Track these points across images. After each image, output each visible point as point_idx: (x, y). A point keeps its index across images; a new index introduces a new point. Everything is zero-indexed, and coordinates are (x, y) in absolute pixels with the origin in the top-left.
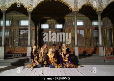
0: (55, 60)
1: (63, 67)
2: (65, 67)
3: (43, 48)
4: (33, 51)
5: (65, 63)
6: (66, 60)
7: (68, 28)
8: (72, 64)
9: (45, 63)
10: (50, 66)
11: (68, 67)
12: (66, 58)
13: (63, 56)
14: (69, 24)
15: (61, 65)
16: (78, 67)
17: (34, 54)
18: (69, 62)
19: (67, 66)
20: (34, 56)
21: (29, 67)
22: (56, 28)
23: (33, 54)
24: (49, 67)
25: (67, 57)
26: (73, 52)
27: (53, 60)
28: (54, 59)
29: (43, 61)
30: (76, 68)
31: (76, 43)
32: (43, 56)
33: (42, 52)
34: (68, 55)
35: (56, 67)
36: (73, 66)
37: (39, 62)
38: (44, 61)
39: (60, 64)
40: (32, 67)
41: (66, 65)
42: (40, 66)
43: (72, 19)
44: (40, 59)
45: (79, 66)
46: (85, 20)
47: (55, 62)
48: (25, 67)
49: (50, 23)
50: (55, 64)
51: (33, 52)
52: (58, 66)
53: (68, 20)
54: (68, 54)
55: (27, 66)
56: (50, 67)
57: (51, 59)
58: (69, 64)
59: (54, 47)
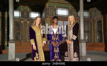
7: (49, 18)
14: (51, 12)
22: (31, 18)
31: (82, 37)
43: (55, 6)
46: (70, 9)
49: (22, 10)
53: (49, 7)
59: (56, 22)
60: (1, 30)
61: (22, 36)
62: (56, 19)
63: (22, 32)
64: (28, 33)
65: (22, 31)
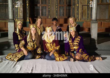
0: (56, 46)
1: (68, 60)
2: (73, 60)
3: (34, 26)
4: (18, 29)
5: (73, 52)
6: (74, 48)
8: (84, 55)
9: (39, 51)
10: (47, 57)
11: (78, 60)
12: (75, 44)
13: (70, 40)
15: (66, 56)
16: (95, 60)
17: (20, 35)
18: (80, 50)
19: (77, 57)
20: (19, 39)
21: (10, 58)
23: (18, 36)
24: (45, 59)
25: (77, 41)
26: (87, 29)
27: (52, 47)
28: (54, 44)
29: (34, 48)
30: (91, 61)
31: (94, 17)
32: (35, 40)
33: (32, 32)
34: (78, 39)
35: (58, 59)
36: (87, 58)
37: (29, 50)
38: (37, 48)
39: (64, 54)
40: (16, 60)
41: (75, 56)
42: (30, 56)
44: (29, 44)
45: (97, 58)
47: (56, 51)
48: (4, 59)
50: (56, 55)
51: (17, 32)
52: (61, 58)
54: (79, 37)
55: (6, 58)
56: (47, 60)
57: (48, 45)
58: (80, 55)
59: (55, 24)
60: (22, 4)
61: (49, 11)
62: (55, 21)
63: (48, 6)
64: (56, 8)
65: (49, 4)
